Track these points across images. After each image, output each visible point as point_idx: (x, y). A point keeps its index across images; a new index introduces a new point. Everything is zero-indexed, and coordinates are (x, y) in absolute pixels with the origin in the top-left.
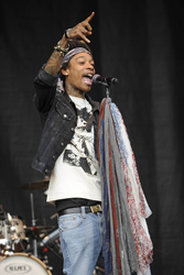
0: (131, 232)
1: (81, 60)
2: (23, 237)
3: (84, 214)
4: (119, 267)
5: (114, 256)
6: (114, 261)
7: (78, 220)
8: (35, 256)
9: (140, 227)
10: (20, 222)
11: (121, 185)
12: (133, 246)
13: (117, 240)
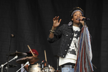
3: (71, 68)
7: (69, 70)
10: (53, 68)
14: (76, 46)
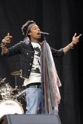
0: (53, 92)
1: (35, 28)
2: (12, 93)
3: (36, 88)
4: (48, 105)
5: (46, 101)
6: (45, 103)
7: (34, 90)
8: (16, 100)
9: (56, 90)
10: (11, 87)
11: (49, 74)
12: (53, 97)
13: (47, 95)
14: (39, 64)
